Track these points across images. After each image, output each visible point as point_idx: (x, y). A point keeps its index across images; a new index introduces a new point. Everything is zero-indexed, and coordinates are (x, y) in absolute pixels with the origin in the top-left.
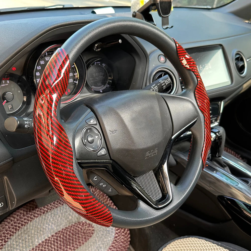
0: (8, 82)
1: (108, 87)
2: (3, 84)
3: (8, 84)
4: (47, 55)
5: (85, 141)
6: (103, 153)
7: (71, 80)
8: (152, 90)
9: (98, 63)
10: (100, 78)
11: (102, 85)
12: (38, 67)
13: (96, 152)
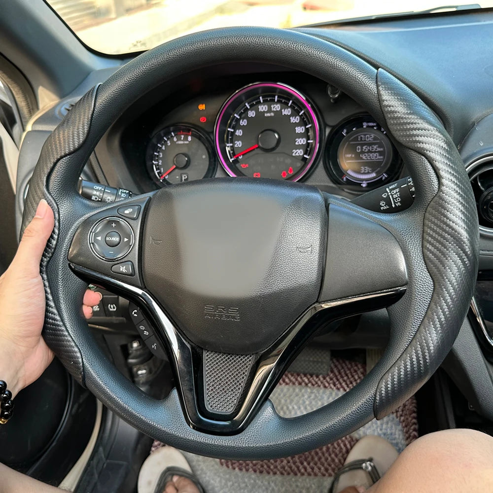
0: (190, 138)
1: (383, 178)
2: (181, 140)
3: (187, 142)
4: (262, 101)
5: (99, 238)
6: (123, 269)
7: (300, 152)
8: (385, 197)
9: (371, 124)
10: (370, 157)
11: (373, 171)
12: (241, 120)
13: (111, 263)
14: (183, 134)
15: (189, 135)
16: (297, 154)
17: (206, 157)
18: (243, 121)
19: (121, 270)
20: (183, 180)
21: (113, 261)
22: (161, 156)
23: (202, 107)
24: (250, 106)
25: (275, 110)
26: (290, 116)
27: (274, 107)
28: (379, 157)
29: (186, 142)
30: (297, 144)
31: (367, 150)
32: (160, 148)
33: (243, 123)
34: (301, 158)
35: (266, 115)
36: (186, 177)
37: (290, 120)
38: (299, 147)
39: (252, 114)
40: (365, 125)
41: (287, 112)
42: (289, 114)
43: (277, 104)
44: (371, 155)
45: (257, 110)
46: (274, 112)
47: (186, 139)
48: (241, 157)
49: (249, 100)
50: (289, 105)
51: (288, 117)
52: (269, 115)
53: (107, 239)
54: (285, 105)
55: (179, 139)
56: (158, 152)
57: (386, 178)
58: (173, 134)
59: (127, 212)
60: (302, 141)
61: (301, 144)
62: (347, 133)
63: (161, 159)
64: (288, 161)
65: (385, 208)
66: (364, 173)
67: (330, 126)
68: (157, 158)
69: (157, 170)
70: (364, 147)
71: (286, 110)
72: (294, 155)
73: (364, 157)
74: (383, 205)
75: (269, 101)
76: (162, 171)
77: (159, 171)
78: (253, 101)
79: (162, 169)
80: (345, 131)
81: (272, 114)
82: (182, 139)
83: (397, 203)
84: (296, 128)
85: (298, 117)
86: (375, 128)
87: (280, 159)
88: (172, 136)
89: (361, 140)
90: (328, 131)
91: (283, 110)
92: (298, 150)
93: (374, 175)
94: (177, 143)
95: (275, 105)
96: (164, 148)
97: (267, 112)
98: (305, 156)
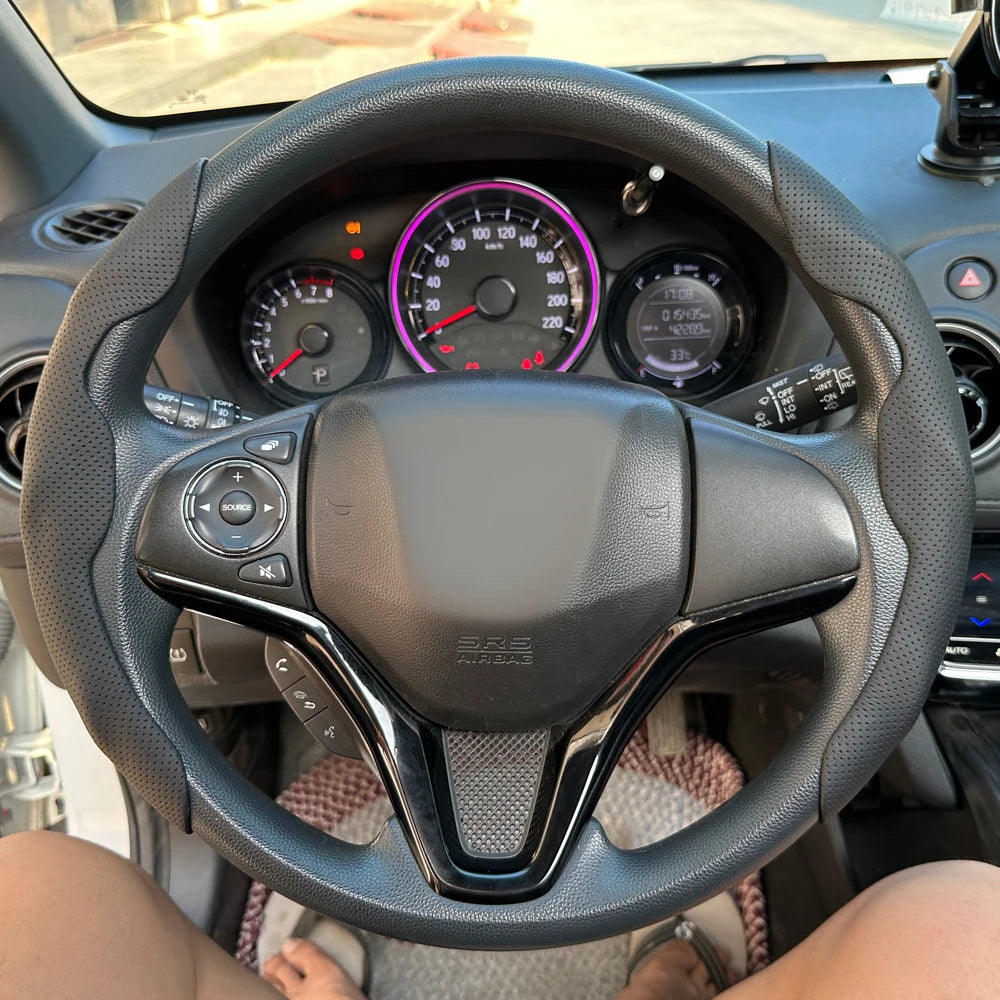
0: (329, 292)
2: (310, 296)
3: (325, 301)
4: (479, 219)
5: (206, 507)
6: (266, 572)
7: (556, 322)
8: (764, 403)
9: (689, 268)
10: (688, 331)
11: (693, 358)
12: (438, 258)
13: (238, 560)
14: (315, 284)
15: (329, 286)
16: (551, 326)
17: (366, 331)
18: (441, 258)
19: (262, 574)
20: (318, 378)
21: (242, 557)
22: (269, 329)
23: (353, 228)
24: (455, 228)
25: (504, 237)
26: (534, 250)
27: (503, 232)
28: (704, 331)
29: (322, 301)
30: (550, 305)
31: (681, 318)
32: (266, 312)
33: (442, 262)
34: (558, 333)
35: (487, 247)
36: (325, 373)
37: (536, 258)
38: (555, 311)
39: (459, 244)
40: (677, 268)
41: (529, 241)
42: (534, 246)
43: (508, 226)
44: (689, 326)
45: (469, 238)
46: (502, 241)
47: (321, 294)
48: (439, 332)
49: (454, 216)
50: (534, 228)
51: (531, 252)
52: (493, 247)
53: (225, 508)
54: (525, 228)
55: (307, 294)
56: (262, 321)
57: (718, 370)
58: (293, 283)
59: (266, 447)
60: (561, 300)
61: (558, 305)
62: (644, 285)
63: (268, 335)
64: (535, 339)
65: (765, 424)
66: (677, 362)
67: (613, 272)
68: (259, 334)
69: (260, 358)
70: (676, 313)
71: (527, 238)
72: (545, 326)
73: (676, 331)
74: (760, 420)
75: (493, 220)
76: (272, 361)
77: (264, 361)
78: (460, 218)
79: (272, 357)
80: (641, 280)
81: (500, 246)
82: (314, 293)
83: (788, 414)
84: (548, 275)
85: (550, 253)
86: (696, 276)
87: (518, 335)
88: (291, 288)
89: (670, 298)
90: (610, 280)
91: (521, 239)
92: (552, 318)
93: (695, 364)
94: (303, 301)
95: (505, 229)
96: (273, 312)
97: (490, 241)
98: (567, 329)
